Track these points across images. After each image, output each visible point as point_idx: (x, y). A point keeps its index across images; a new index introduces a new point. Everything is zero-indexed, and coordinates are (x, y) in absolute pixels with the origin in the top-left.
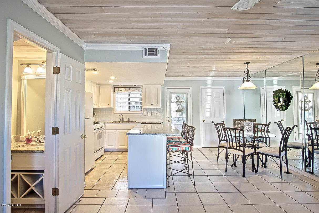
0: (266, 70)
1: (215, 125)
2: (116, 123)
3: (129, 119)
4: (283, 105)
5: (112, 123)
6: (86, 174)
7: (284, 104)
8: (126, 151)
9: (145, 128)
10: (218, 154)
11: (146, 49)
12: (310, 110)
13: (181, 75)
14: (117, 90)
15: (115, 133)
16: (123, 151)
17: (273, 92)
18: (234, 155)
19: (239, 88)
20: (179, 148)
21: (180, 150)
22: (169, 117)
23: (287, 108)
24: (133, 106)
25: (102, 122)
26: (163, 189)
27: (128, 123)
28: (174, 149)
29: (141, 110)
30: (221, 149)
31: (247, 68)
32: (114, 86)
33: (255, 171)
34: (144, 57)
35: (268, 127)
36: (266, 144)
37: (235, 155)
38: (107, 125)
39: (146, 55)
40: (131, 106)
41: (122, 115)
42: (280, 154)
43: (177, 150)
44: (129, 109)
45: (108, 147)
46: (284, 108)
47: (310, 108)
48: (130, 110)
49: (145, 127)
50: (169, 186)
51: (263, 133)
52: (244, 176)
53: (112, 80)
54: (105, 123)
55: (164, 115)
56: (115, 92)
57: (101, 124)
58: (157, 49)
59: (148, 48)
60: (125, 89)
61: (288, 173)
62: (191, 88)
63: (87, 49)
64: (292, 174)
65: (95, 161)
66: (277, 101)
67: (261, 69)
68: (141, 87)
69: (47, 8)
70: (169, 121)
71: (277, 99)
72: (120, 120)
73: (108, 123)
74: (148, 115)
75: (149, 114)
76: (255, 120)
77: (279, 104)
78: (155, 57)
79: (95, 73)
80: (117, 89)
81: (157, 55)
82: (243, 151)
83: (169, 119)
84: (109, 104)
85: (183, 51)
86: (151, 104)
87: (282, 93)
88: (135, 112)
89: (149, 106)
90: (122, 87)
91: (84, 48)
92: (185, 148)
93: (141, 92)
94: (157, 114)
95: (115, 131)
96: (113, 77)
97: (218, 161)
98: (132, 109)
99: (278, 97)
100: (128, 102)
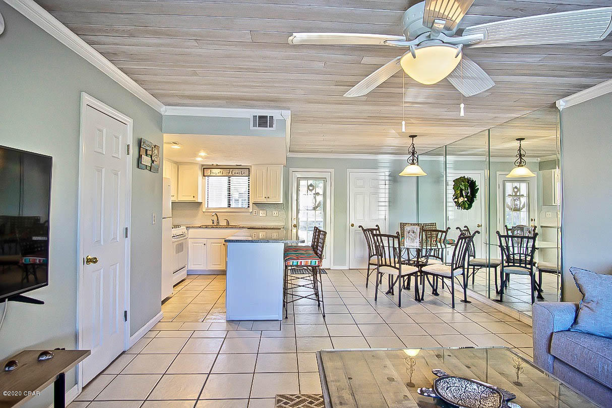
0: (446, 146)
1: (364, 231)
2: (206, 227)
3: (228, 222)
4: (466, 201)
5: (200, 227)
6: (163, 302)
7: (466, 199)
8: (223, 273)
9: (255, 237)
10: (368, 276)
11: (255, 117)
12: (523, 210)
13: (315, 150)
14: (208, 172)
15: (205, 244)
16: (218, 275)
17: (454, 181)
18: (389, 275)
19: (400, 174)
20: (301, 262)
21: (303, 265)
22: (295, 220)
23: (470, 206)
24: (235, 200)
25: (183, 225)
26: (278, 320)
27: (226, 228)
28: (295, 264)
29: (249, 207)
30: (372, 267)
31: (413, 144)
32: (203, 165)
33: (419, 299)
34: (252, 127)
35: (446, 236)
36: (442, 261)
37: (392, 275)
38: (190, 230)
39: (254, 125)
40: (232, 200)
41: (217, 215)
42: (452, 273)
43: (299, 264)
44: (229, 204)
45: (192, 267)
46: (467, 206)
47: (523, 207)
48: (229, 207)
49: (255, 235)
50: (286, 318)
51: (439, 244)
52: (400, 306)
53: (201, 157)
54: (187, 228)
55: (287, 216)
56: (204, 176)
57: (182, 229)
58: (272, 117)
59: (258, 115)
60: (222, 170)
61: (465, 301)
62: (332, 170)
63: (166, 114)
64: (471, 302)
65: (174, 286)
66: (459, 195)
67: (439, 145)
68: (249, 169)
69: (121, 69)
70: (295, 226)
71: (459, 192)
72: (213, 223)
73: (193, 227)
74: (261, 215)
75: (262, 213)
76: (436, 225)
77: (461, 200)
78: (268, 128)
79: (176, 147)
80: (209, 170)
81: (271, 126)
82: (399, 269)
83: (295, 222)
84: (194, 197)
85: (312, 119)
86: (265, 197)
87: (464, 182)
88: (238, 211)
89: (262, 200)
90: (217, 167)
91: (163, 113)
92: (311, 261)
93: (249, 176)
94: (275, 213)
95: (204, 241)
96: (203, 154)
97: (367, 287)
98: (233, 205)
99: (460, 188)
100: (226, 193)
